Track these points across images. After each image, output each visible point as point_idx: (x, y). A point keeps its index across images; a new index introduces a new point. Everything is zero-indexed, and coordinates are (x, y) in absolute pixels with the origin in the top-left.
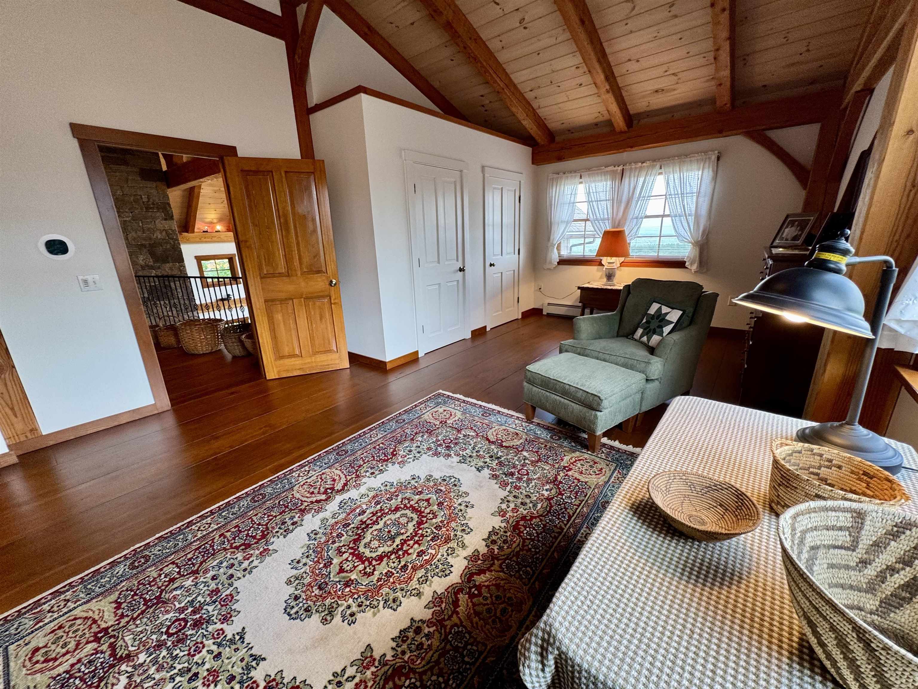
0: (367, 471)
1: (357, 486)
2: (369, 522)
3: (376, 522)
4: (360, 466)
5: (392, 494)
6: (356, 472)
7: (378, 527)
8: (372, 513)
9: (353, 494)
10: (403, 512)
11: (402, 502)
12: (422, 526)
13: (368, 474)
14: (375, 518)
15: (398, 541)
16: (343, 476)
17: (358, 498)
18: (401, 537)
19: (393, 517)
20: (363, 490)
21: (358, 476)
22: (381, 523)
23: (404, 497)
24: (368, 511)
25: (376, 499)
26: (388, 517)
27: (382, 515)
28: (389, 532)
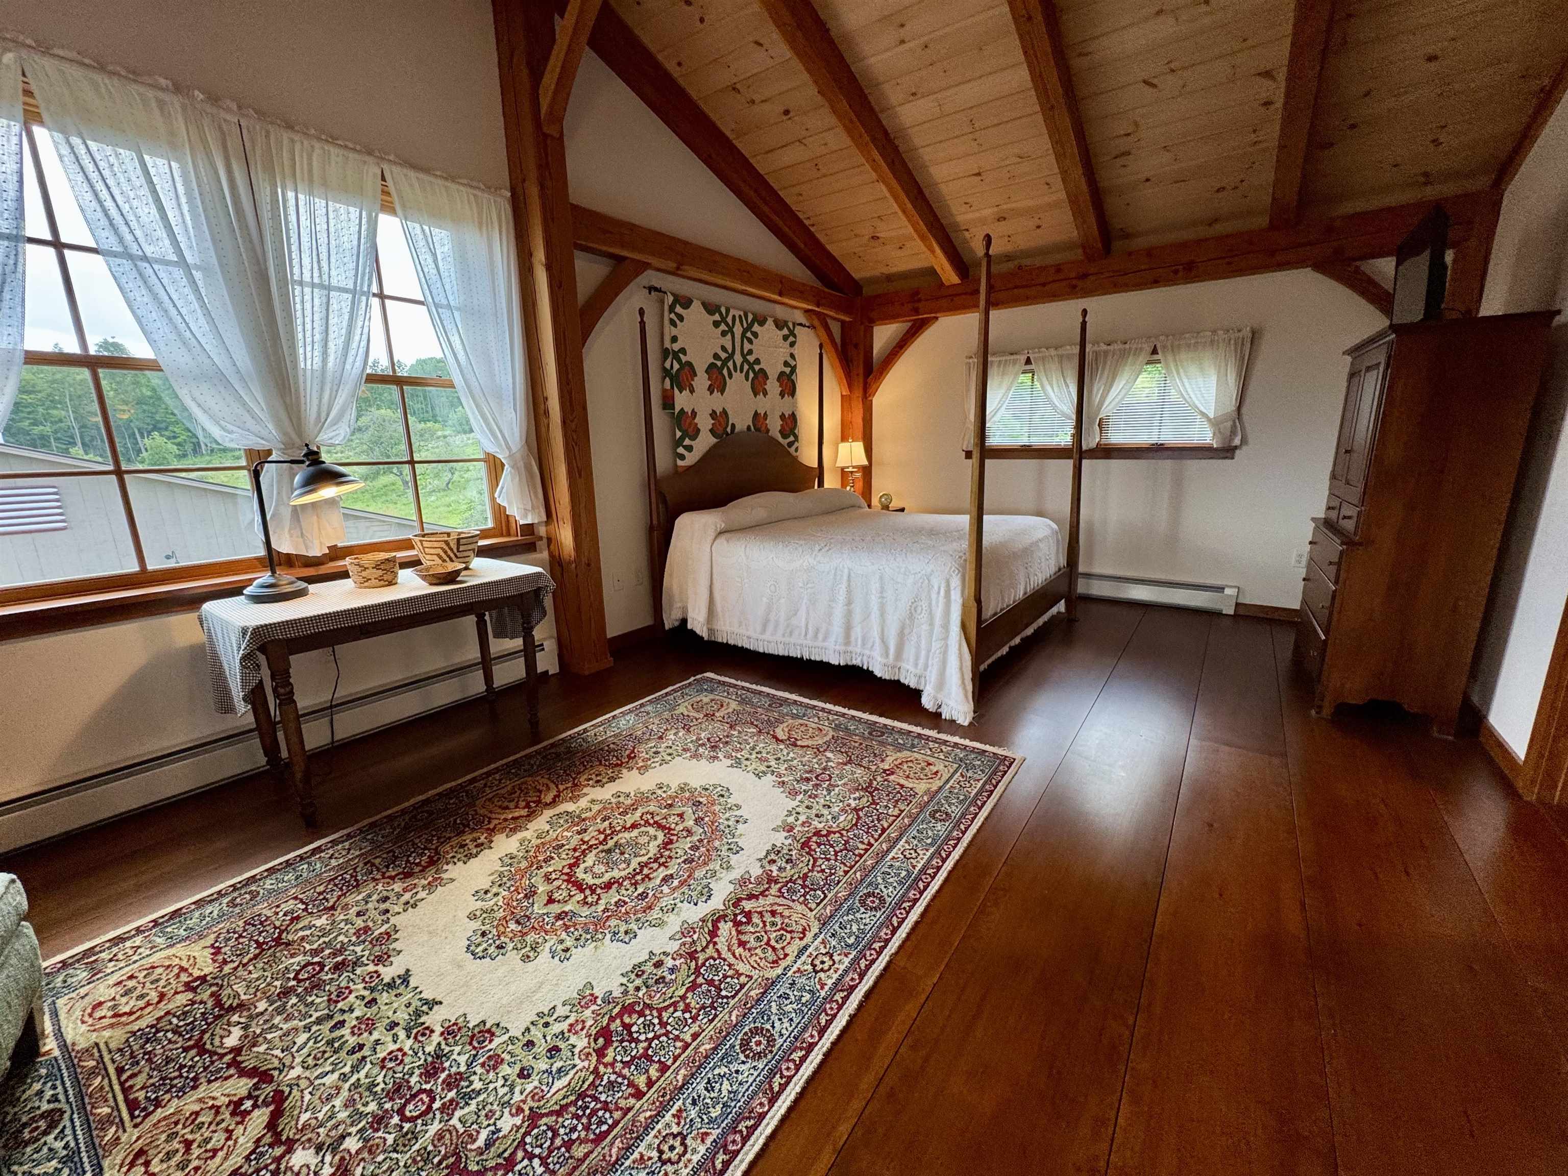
0: (672, 970)
1: (687, 930)
2: (655, 866)
3: (642, 866)
4: (694, 987)
5: (615, 914)
6: (697, 969)
7: (639, 859)
8: (650, 879)
9: (694, 913)
10: (598, 881)
11: (599, 899)
12: (572, 861)
13: (669, 962)
14: (646, 871)
15: (611, 843)
16: (725, 954)
17: (679, 905)
18: (606, 847)
19: (616, 874)
20: (674, 923)
21: (692, 956)
22: (634, 864)
23: (593, 908)
24: (658, 882)
25: (647, 903)
26: (623, 874)
27: (634, 876)
28: (622, 853)
